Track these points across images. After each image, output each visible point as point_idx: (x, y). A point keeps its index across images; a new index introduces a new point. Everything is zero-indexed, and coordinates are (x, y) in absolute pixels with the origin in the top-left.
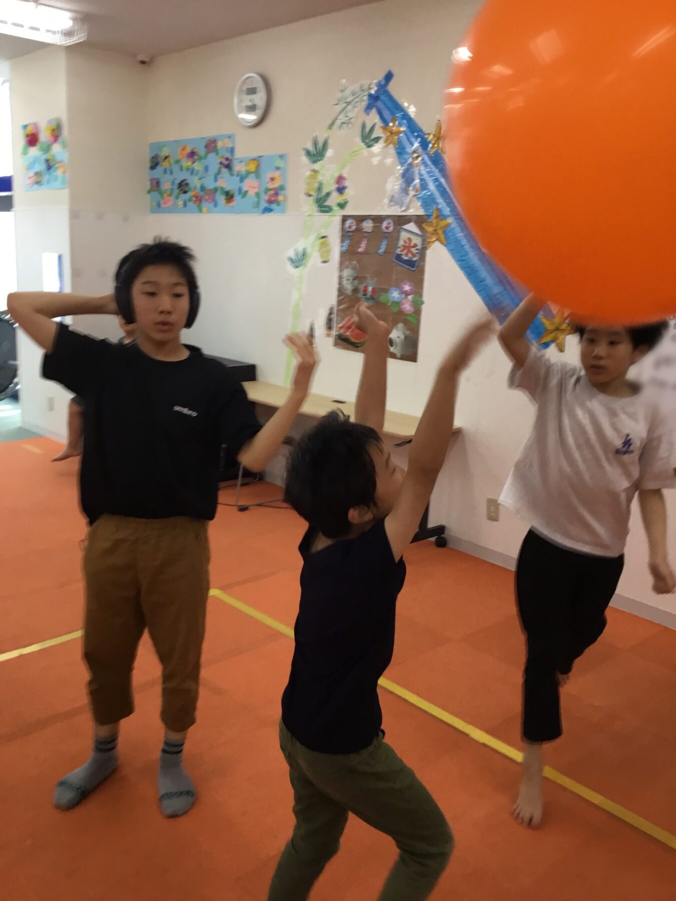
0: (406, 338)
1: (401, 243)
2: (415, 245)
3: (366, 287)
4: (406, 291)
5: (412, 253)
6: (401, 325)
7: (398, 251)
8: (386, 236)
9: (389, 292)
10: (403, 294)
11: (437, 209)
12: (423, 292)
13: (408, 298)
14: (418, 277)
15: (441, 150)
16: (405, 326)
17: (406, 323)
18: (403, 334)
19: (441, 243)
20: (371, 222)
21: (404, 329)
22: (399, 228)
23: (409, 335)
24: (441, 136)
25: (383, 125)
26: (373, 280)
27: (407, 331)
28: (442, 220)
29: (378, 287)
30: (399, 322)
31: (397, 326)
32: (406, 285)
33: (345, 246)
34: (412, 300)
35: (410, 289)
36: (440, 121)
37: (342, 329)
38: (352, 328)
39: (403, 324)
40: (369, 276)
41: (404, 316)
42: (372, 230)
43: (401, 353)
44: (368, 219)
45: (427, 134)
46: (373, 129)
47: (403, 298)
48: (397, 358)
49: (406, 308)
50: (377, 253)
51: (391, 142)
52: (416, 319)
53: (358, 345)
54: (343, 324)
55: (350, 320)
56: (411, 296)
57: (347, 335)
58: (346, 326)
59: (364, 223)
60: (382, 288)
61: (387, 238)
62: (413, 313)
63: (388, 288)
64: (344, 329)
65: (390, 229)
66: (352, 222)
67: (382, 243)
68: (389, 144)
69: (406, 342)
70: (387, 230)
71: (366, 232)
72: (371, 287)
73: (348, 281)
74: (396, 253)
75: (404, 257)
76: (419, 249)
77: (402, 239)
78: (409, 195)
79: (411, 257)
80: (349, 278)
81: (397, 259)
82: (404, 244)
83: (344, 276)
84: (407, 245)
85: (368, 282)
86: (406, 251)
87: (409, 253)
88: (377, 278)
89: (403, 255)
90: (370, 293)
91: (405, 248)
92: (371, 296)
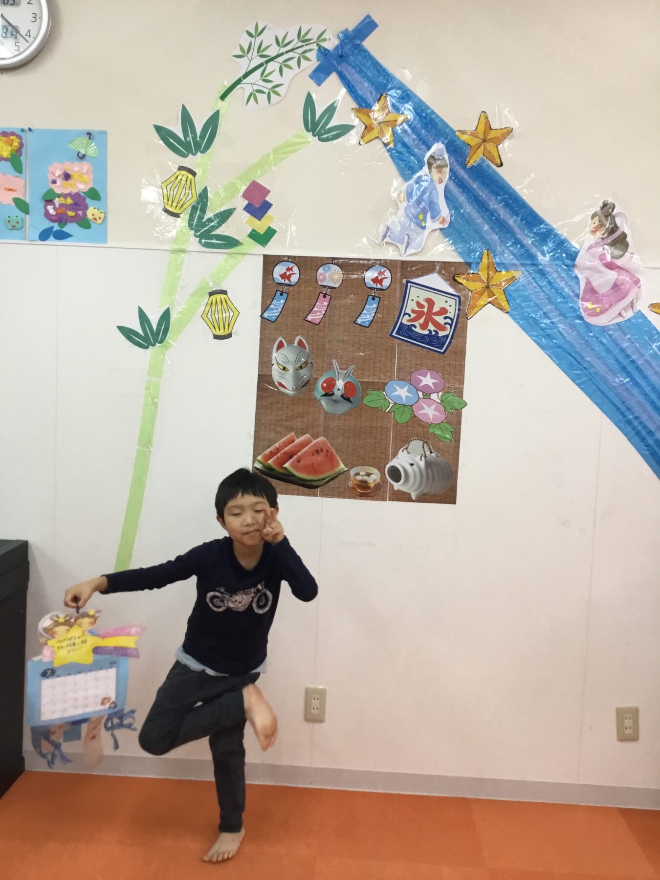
0: (428, 464)
3: (331, 383)
5: (436, 324)
6: (416, 444)
8: (375, 293)
9: (386, 388)
10: (419, 392)
11: (488, 254)
12: (463, 388)
13: (430, 398)
14: (451, 362)
15: (490, 160)
16: (425, 444)
17: (428, 439)
18: (423, 458)
19: (500, 309)
20: (337, 271)
21: (424, 449)
22: (404, 281)
23: (436, 460)
24: (489, 137)
25: (355, 105)
26: (346, 369)
27: (431, 452)
28: (499, 272)
29: (359, 381)
30: (412, 439)
31: (408, 446)
32: (425, 377)
33: (273, 309)
34: (439, 401)
35: (433, 384)
36: (485, 112)
37: (273, 457)
38: (298, 454)
39: (421, 443)
40: (337, 362)
41: (424, 428)
42: (339, 284)
43: (419, 490)
44: (330, 265)
45: (458, 131)
46: (331, 110)
47: (419, 398)
48: (410, 500)
49: (426, 414)
50: (356, 322)
51: (378, 137)
52: (451, 431)
53: (315, 484)
54: (274, 449)
55: (293, 441)
56: (437, 394)
57: (285, 468)
58: (282, 452)
59: (321, 270)
60: (368, 382)
61: (378, 297)
62: (443, 422)
63: (384, 383)
64: (276, 457)
65: (383, 283)
66: (289, 267)
67: (365, 306)
68: (372, 140)
69: (429, 471)
70: (376, 285)
71: (327, 286)
72: (343, 381)
73: (283, 371)
74: (401, 323)
75: (418, 330)
76: (453, 318)
77: (412, 300)
78: (424, 228)
79: (434, 331)
80: (285, 366)
81: (402, 333)
82: (417, 309)
83: (274, 362)
84: (425, 310)
85: (335, 372)
86: (422, 321)
87: (430, 323)
88: (353, 366)
89: (415, 327)
90: (340, 391)
91: (419, 315)
92: (342, 396)
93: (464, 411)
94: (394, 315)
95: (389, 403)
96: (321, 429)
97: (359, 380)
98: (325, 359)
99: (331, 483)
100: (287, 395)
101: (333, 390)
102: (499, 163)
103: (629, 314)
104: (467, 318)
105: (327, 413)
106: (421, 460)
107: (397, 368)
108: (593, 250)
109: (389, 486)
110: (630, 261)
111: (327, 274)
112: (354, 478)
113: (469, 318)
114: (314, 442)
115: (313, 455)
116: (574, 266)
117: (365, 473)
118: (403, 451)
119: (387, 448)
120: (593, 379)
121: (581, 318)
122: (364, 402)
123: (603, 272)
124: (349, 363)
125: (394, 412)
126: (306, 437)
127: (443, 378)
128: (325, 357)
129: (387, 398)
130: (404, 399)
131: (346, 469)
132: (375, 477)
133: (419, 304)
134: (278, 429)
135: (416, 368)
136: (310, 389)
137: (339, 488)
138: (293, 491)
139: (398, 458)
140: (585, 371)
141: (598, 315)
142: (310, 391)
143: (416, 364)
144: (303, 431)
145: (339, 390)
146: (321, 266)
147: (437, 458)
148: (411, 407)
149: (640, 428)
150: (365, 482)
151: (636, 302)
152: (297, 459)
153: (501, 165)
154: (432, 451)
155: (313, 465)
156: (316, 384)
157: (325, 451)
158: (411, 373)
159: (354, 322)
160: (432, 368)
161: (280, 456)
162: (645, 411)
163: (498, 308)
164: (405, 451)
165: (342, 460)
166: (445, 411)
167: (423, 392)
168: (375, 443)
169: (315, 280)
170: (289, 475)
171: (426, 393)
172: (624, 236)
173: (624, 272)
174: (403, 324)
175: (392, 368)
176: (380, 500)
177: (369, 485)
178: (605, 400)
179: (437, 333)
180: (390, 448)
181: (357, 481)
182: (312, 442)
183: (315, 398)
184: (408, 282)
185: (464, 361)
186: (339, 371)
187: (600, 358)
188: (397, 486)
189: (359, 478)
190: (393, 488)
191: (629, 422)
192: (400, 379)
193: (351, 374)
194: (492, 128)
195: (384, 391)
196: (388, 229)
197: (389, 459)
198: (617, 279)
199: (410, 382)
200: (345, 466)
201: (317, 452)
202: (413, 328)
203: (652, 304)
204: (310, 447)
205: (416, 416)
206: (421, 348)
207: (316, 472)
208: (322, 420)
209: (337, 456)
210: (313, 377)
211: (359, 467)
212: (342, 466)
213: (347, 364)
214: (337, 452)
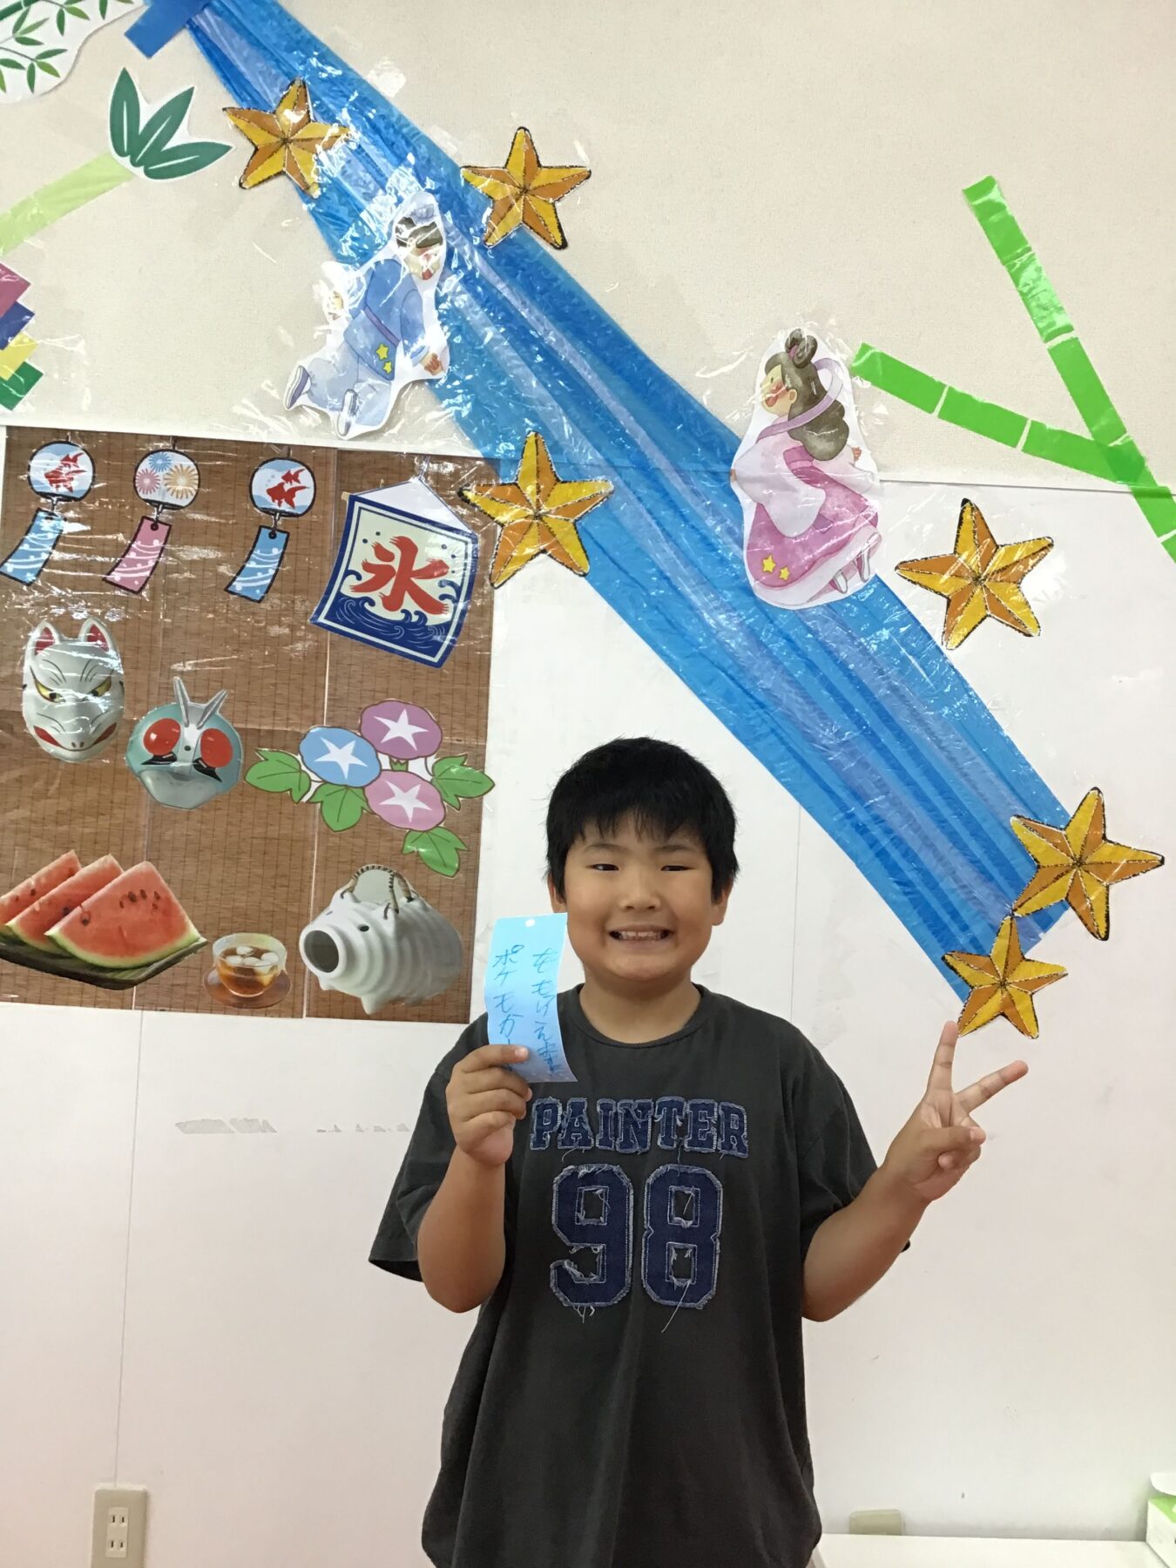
0: (403, 928)
1: (361, 554)
2: (438, 568)
3: (167, 734)
4: (399, 741)
5: (420, 596)
6: (374, 880)
7: (348, 587)
8: (277, 525)
9: (303, 745)
10: (380, 756)
11: (536, 441)
12: (485, 747)
13: (407, 771)
14: (457, 687)
15: (538, 233)
16: (396, 880)
17: (403, 868)
18: (391, 913)
19: (567, 567)
20: (185, 468)
21: (392, 891)
22: (345, 496)
23: (422, 917)
24: (535, 184)
25: (232, 103)
26: (205, 700)
27: (410, 899)
28: (563, 482)
29: (238, 729)
30: (364, 867)
31: (355, 884)
32: (396, 719)
33: (27, 554)
34: (429, 778)
35: (416, 736)
36: (525, 129)
37: (21, 911)
38: (85, 904)
39: (387, 875)
40: (184, 682)
41: (392, 840)
42: (191, 498)
43: (382, 990)
44: (169, 454)
45: (466, 167)
46: (177, 109)
47: (381, 770)
48: (358, 1014)
49: (399, 808)
50: (230, 589)
51: (281, 173)
52: (457, 849)
53: (126, 978)
54: (23, 891)
55: (72, 873)
56: (422, 760)
57: (51, 939)
58: (43, 898)
59: (145, 465)
60: (259, 730)
61: (284, 532)
62: (437, 826)
63: (298, 733)
64: (27, 910)
65: (294, 500)
66: (67, 458)
67: (251, 552)
68: (269, 178)
69: (406, 943)
70: (280, 504)
71: (160, 503)
72: (199, 728)
73: (49, 703)
74: (339, 595)
75: (379, 610)
76: (459, 584)
77: (365, 541)
78: (390, 377)
79: (417, 613)
80: (57, 690)
81: (341, 616)
82: (376, 561)
83: (28, 680)
84: (396, 564)
85: (178, 705)
86: (387, 589)
87: (407, 597)
88: (223, 693)
89: (372, 603)
90: (192, 752)
91: (381, 575)
92: (197, 765)
93: (487, 800)
94: (322, 574)
95: (311, 780)
96: (141, 842)
97: (240, 726)
98: (156, 674)
99: (163, 974)
100: (57, 760)
101: (174, 750)
102: (560, 242)
103: (854, 585)
104: (492, 585)
105: (158, 804)
106: (386, 917)
107: (329, 700)
108: (771, 440)
109: (310, 980)
110: (853, 465)
111: (161, 474)
112: (223, 963)
113: (496, 585)
114: (124, 874)
115: (122, 905)
116: (730, 473)
117: (249, 950)
118: (342, 896)
119: (303, 888)
120: (779, 731)
121: (748, 591)
122: (247, 779)
123: (794, 490)
124: (212, 683)
125: (322, 802)
126: (106, 861)
127: (437, 723)
128: (155, 669)
129: (303, 768)
130: (346, 770)
131: (203, 940)
132: (272, 960)
133: (380, 551)
134: (37, 843)
135: (373, 698)
136: (116, 746)
137: (186, 985)
138: (70, 994)
139: (331, 913)
140: (761, 711)
141: (786, 584)
142: (117, 752)
143: (374, 691)
144: (98, 847)
145: (188, 748)
146: (145, 457)
147: (421, 912)
148: (361, 791)
149: (885, 842)
150: (250, 971)
151: (868, 557)
152: (81, 915)
153: (564, 245)
154: (413, 895)
155: (120, 929)
156: (130, 736)
157: (151, 895)
158: (361, 711)
159: (226, 590)
160: (414, 701)
161: (37, 909)
162: (895, 803)
163: (563, 564)
164: (347, 895)
165: (192, 919)
166: (442, 800)
167: (390, 757)
168: (276, 877)
169: (132, 488)
170: (61, 957)
171: (398, 759)
172: (838, 409)
173: (837, 491)
174: (342, 595)
175: (317, 698)
176: (286, 1016)
177: (258, 978)
178: (806, 777)
179: (423, 618)
180: (310, 888)
181: (229, 968)
182: (118, 874)
183: (130, 770)
184: (353, 499)
185: (487, 684)
186: (190, 703)
187: (794, 682)
188: (327, 980)
189: (234, 961)
190: (318, 985)
191: (861, 830)
192: (337, 723)
193: (218, 713)
194: (543, 164)
195: (298, 752)
196: (306, 375)
197: (308, 915)
198: (823, 507)
199: (360, 730)
200: (200, 932)
201: (132, 898)
202: (367, 606)
203: (901, 563)
204: (115, 887)
205: (374, 813)
206: (385, 653)
207: (130, 948)
208: (144, 821)
209: (180, 907)
210: (125, 716)
211: (234, 935)
212: (193, 934)
213: (208, 687)
214: (180, 899)
